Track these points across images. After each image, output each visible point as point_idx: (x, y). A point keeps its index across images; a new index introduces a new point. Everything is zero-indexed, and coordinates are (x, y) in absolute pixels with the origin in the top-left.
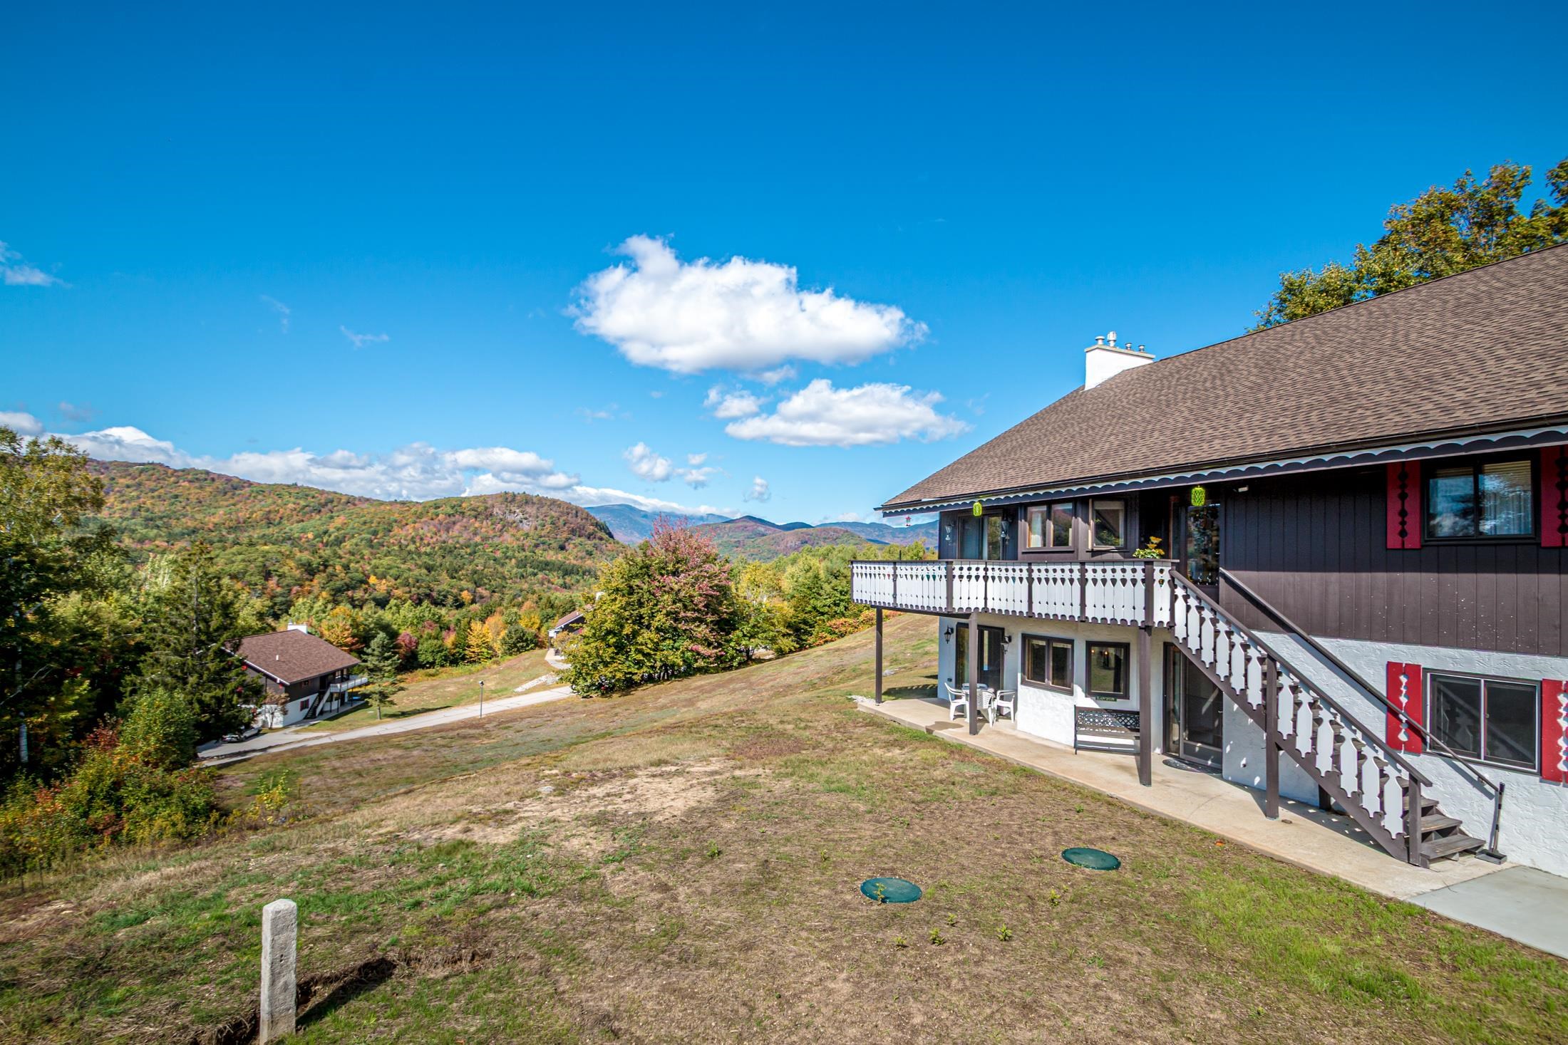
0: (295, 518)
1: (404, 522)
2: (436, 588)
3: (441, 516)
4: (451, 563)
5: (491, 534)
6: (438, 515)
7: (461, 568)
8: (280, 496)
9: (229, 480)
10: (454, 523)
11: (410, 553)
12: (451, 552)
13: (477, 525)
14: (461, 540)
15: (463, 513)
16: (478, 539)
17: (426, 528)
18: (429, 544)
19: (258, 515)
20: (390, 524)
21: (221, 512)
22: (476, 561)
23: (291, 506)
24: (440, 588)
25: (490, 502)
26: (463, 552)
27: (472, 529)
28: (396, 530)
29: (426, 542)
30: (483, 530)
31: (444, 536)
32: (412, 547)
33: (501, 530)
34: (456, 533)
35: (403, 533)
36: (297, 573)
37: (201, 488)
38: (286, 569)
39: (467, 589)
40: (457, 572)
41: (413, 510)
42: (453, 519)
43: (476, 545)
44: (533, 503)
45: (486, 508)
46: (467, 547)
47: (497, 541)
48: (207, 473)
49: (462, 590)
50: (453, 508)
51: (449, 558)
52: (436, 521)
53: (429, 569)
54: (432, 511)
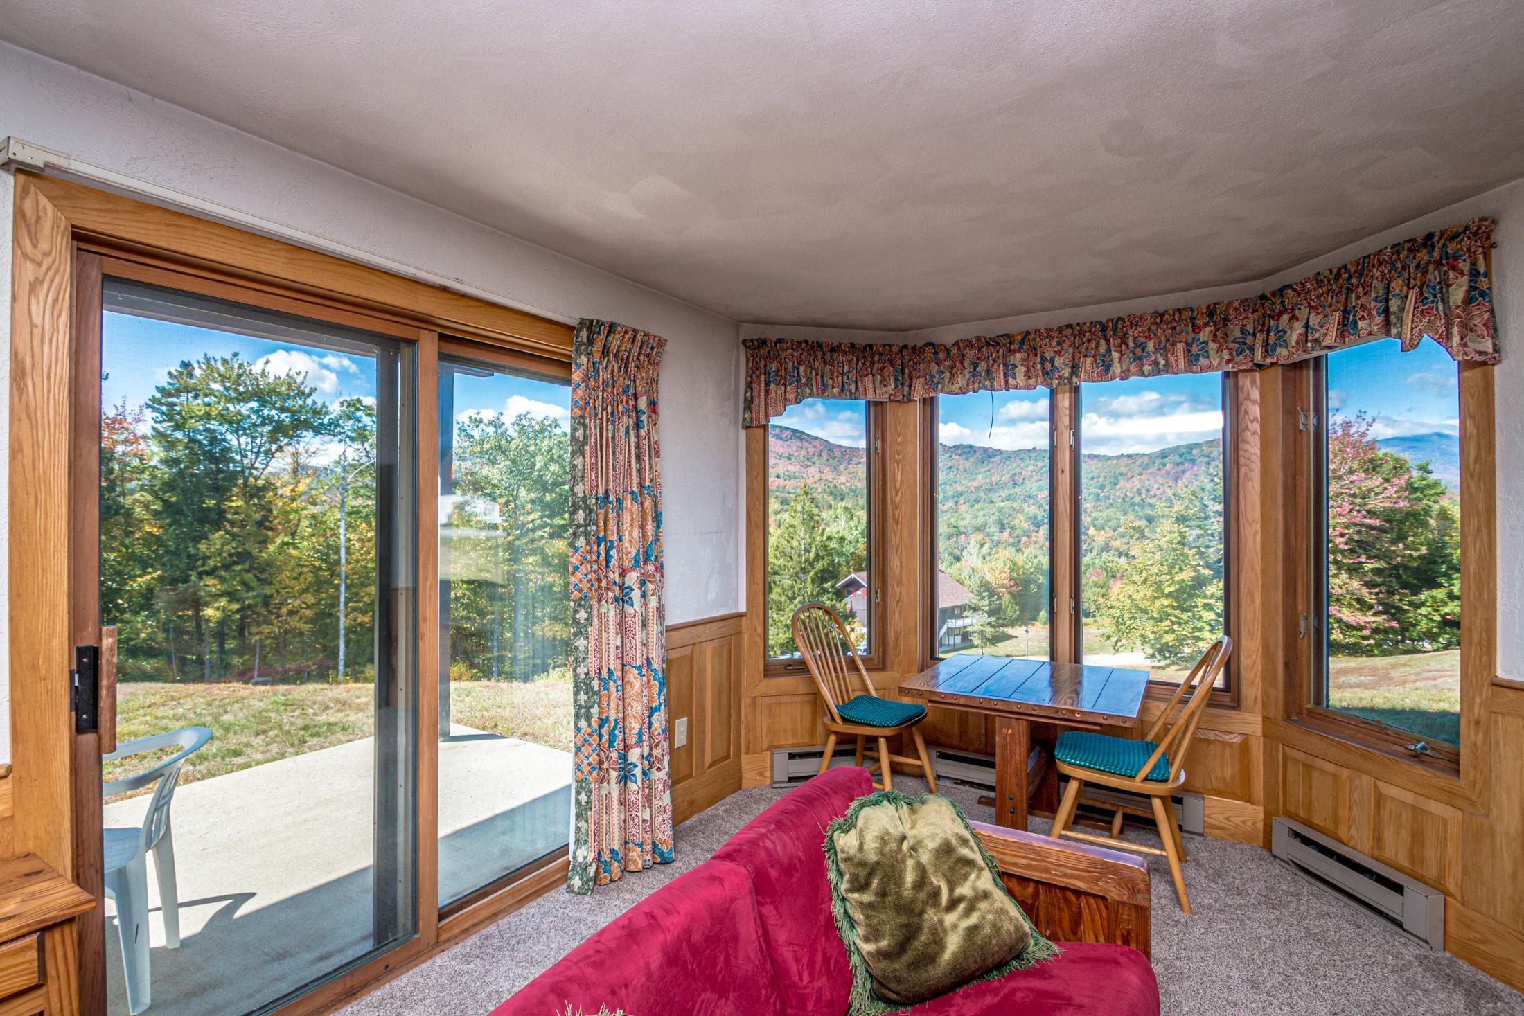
0: (1035, 478)
1: (1129, 476)
3: (1168, 466)
6: (1165, 465)
8: (1022, 460)
9: (985, 450)
10: (1183, 472)
11: (1133, 504)
15: (1193, 460)
17: (1152, 479)
18: (1155, 496)
19: (1006, 478)
20: (1116, 478)
21: (980, 477)
23: (1031, 468)
28: (1122, 483)
29: (1152, 493)
32: (1137, 499)
35: (1129, 485)
36: (1025, 526)
37: (967, 459)
38: (1016, 522)
41: (1138, 463)
42: (1181, 468)
48: (971, 446)
50: (1181, 456)
52: (1163, 472)
54: (1158, 461)
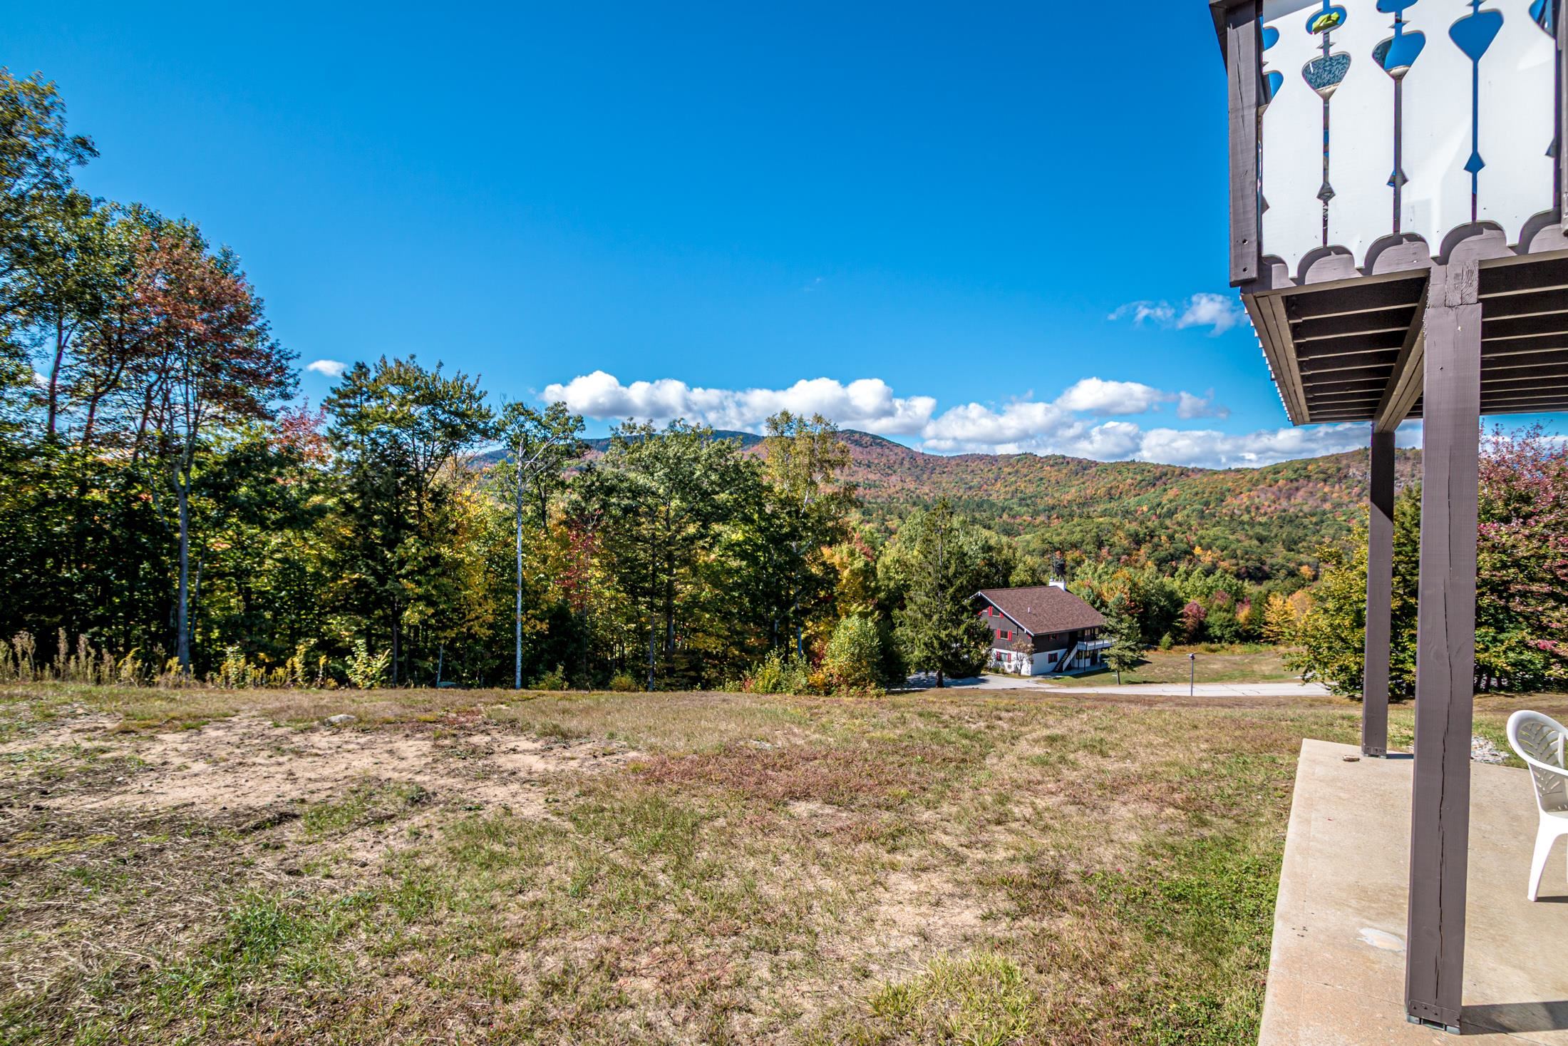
0: (1133, 492)
1: (1238, 491)
2: (1269, 561)
3: (1281, 483)
4: (1289, 533)
5: (1346, 499)
6: (1277, 481)
7: (1301, 539)
8: (1120, 473)
9: (1080, 461)
10: (1297, 489)
11: (1242, 523)
12: (1291, 521)
13: (1327, 489)
14: (1306, 509)
15: (1309, 477)
16: (1327, 506)
17: (1263, 496)
18: (1265, 514)
19: (1102, 491)
20: (1222, 494)
21: (1073, 490)
22: (1323, 532)
23: (1129, 481)
24: (1274, 561)
25: (1344, 462)
26: (1306, 521)
27: (1320, 494)
28: (1229, 499)
29: (1262, 511)
30: (1335, 495)
31: (1284, 504)
32: (1246, 518)
33: (1359, 495)
34: (1299, 500)
35: (1236, 502)
36: (1125, 543)
37: (1059, 470)
38: (1116, 539)
39: (1308, 564)
40: (1296, 543)
41: (1248, 478)
42: (1295, 484)
43: (1324, 513)
44: (1407, 459)
45: (1339, 470)
46: (1313, 515)
47: (1352, 507)
48: (1064, 457)
49: (1301, 564)
50: (1296, 472)
51: (1287, 529)
52: (1275, 488)
53: (1261, 540)
54: (1271, 476)
